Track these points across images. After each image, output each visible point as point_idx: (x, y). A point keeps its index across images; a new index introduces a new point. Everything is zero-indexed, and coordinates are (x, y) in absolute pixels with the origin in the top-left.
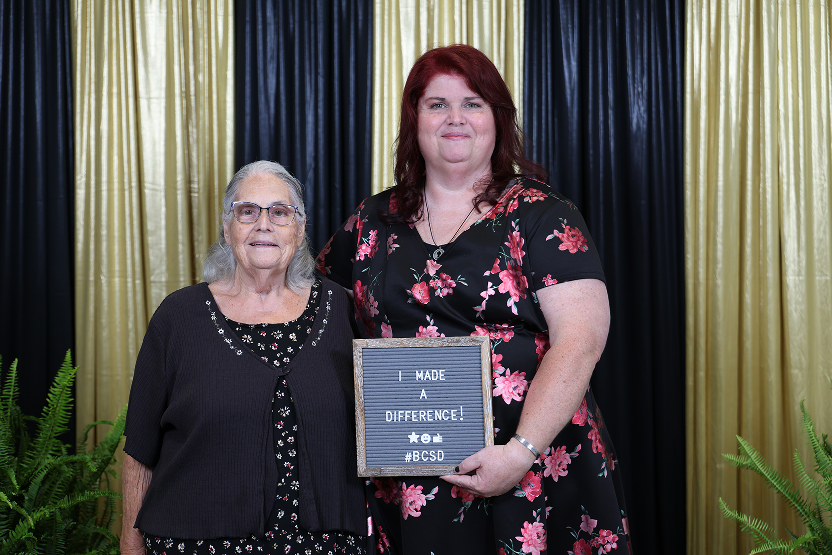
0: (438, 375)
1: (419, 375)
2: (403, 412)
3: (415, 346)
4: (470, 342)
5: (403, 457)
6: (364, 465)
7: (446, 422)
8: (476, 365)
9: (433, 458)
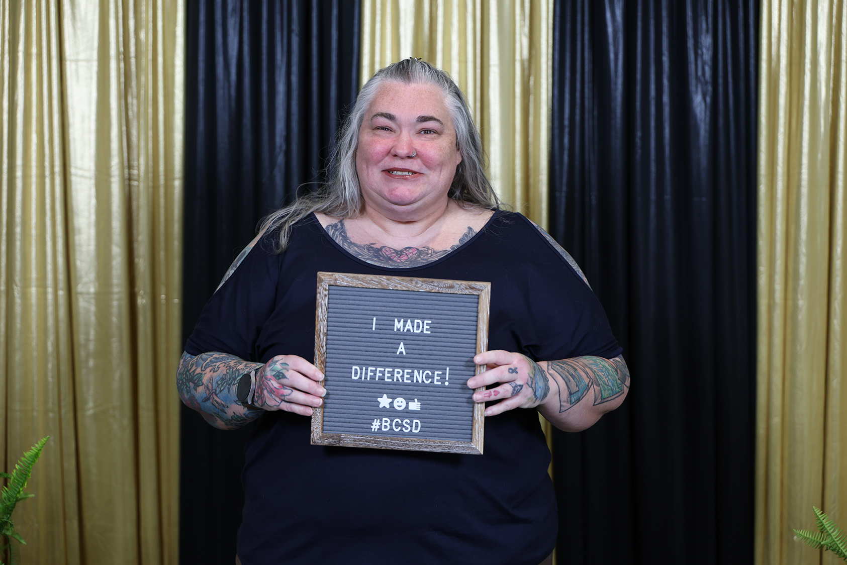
0: (424, 327)
1: (398, 325)
2: (374, 369)
3: (396, 288)
4: (467, 289)
5: (369, 424)
6: (319, 430)
7: (427, 386)
8: (471, 318)
9: (407, 428)
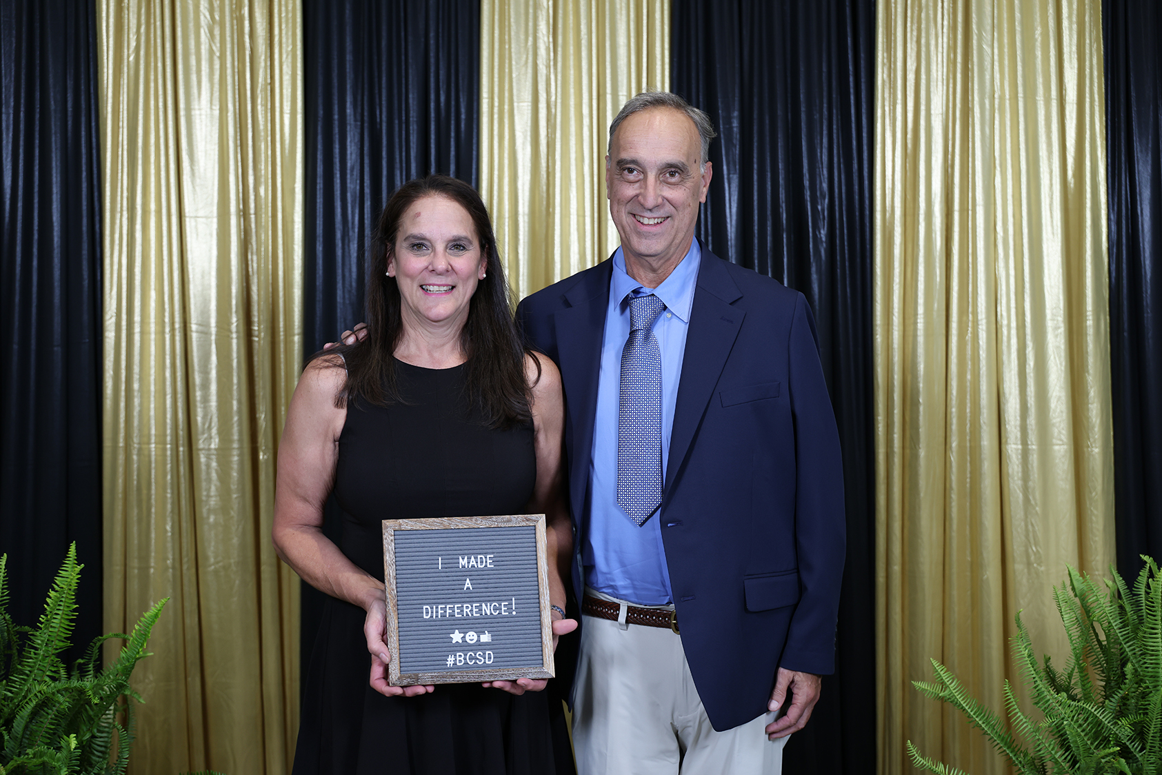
0: (486, 562)
1: (463, 562)
2: (444, 606)
3: (459, 528)
4: (523, 521)
5: (444, 660)
6: (397, 671)
7: (495, 617)
8: (531, 548)
9: (480, 661)
